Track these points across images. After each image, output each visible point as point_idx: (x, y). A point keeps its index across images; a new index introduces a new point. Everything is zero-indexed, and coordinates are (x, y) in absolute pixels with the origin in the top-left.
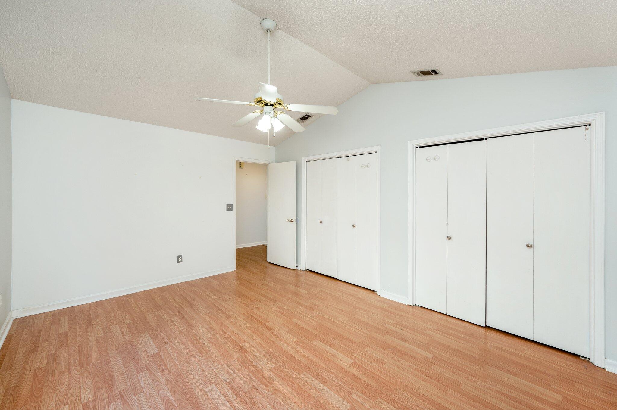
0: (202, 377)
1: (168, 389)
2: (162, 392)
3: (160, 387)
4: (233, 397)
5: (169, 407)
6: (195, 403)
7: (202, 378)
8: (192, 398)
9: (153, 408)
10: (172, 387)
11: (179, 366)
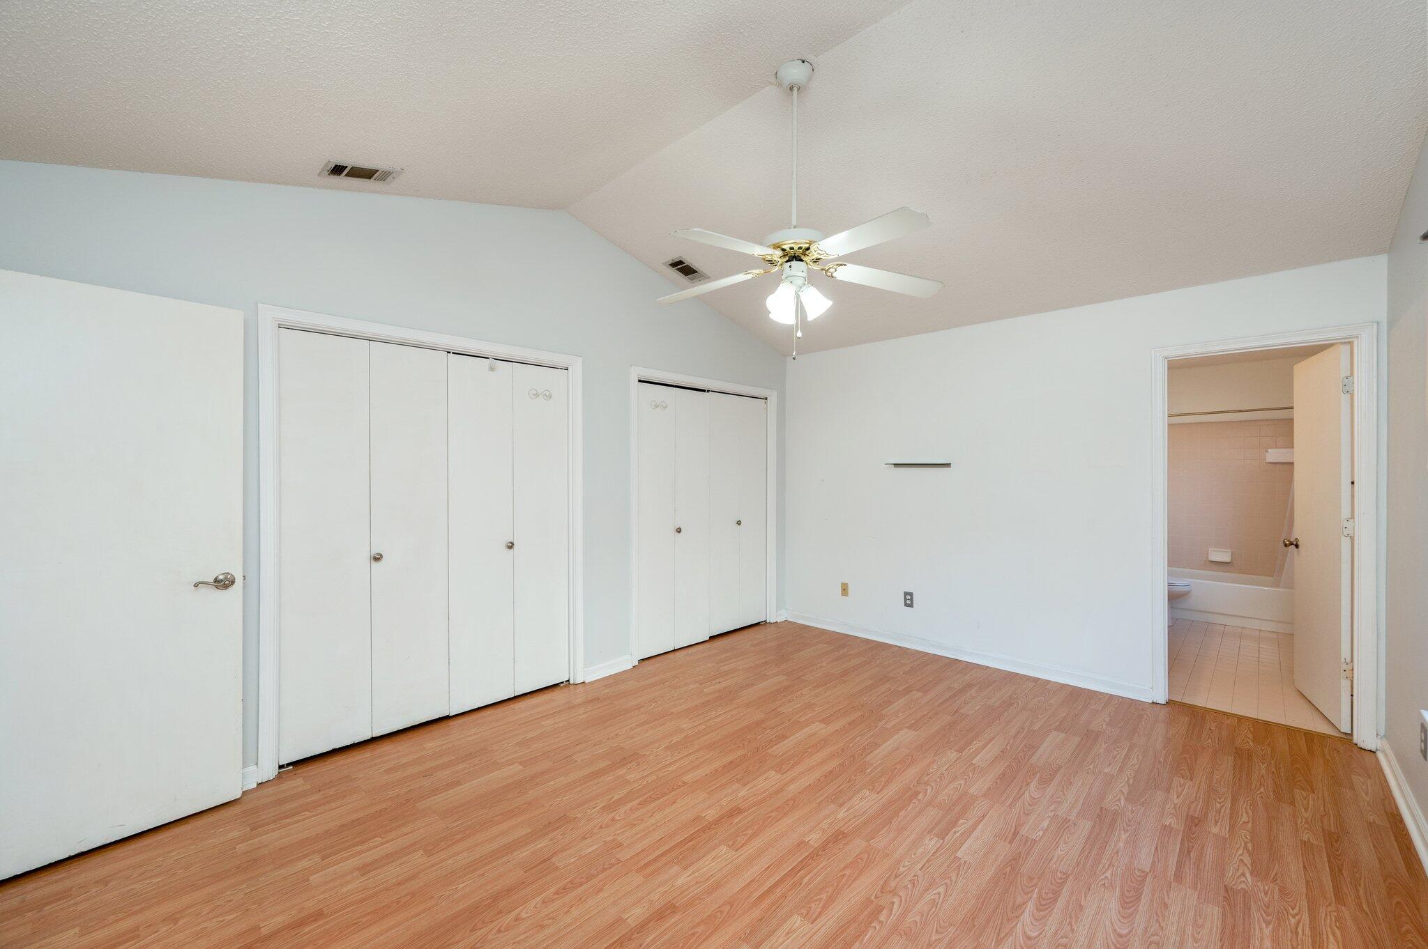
0: (951, 880)
1: (1017, 924)
2: (1031, 931)
3: (1025, 942)
4: (964, 823)
5: (1047, 899)
6: (1011, 865)
7: (954, 878)
8: (1005, 874)
9: (1071, 925)
10: (1008, 920)
11: (946, 940)
